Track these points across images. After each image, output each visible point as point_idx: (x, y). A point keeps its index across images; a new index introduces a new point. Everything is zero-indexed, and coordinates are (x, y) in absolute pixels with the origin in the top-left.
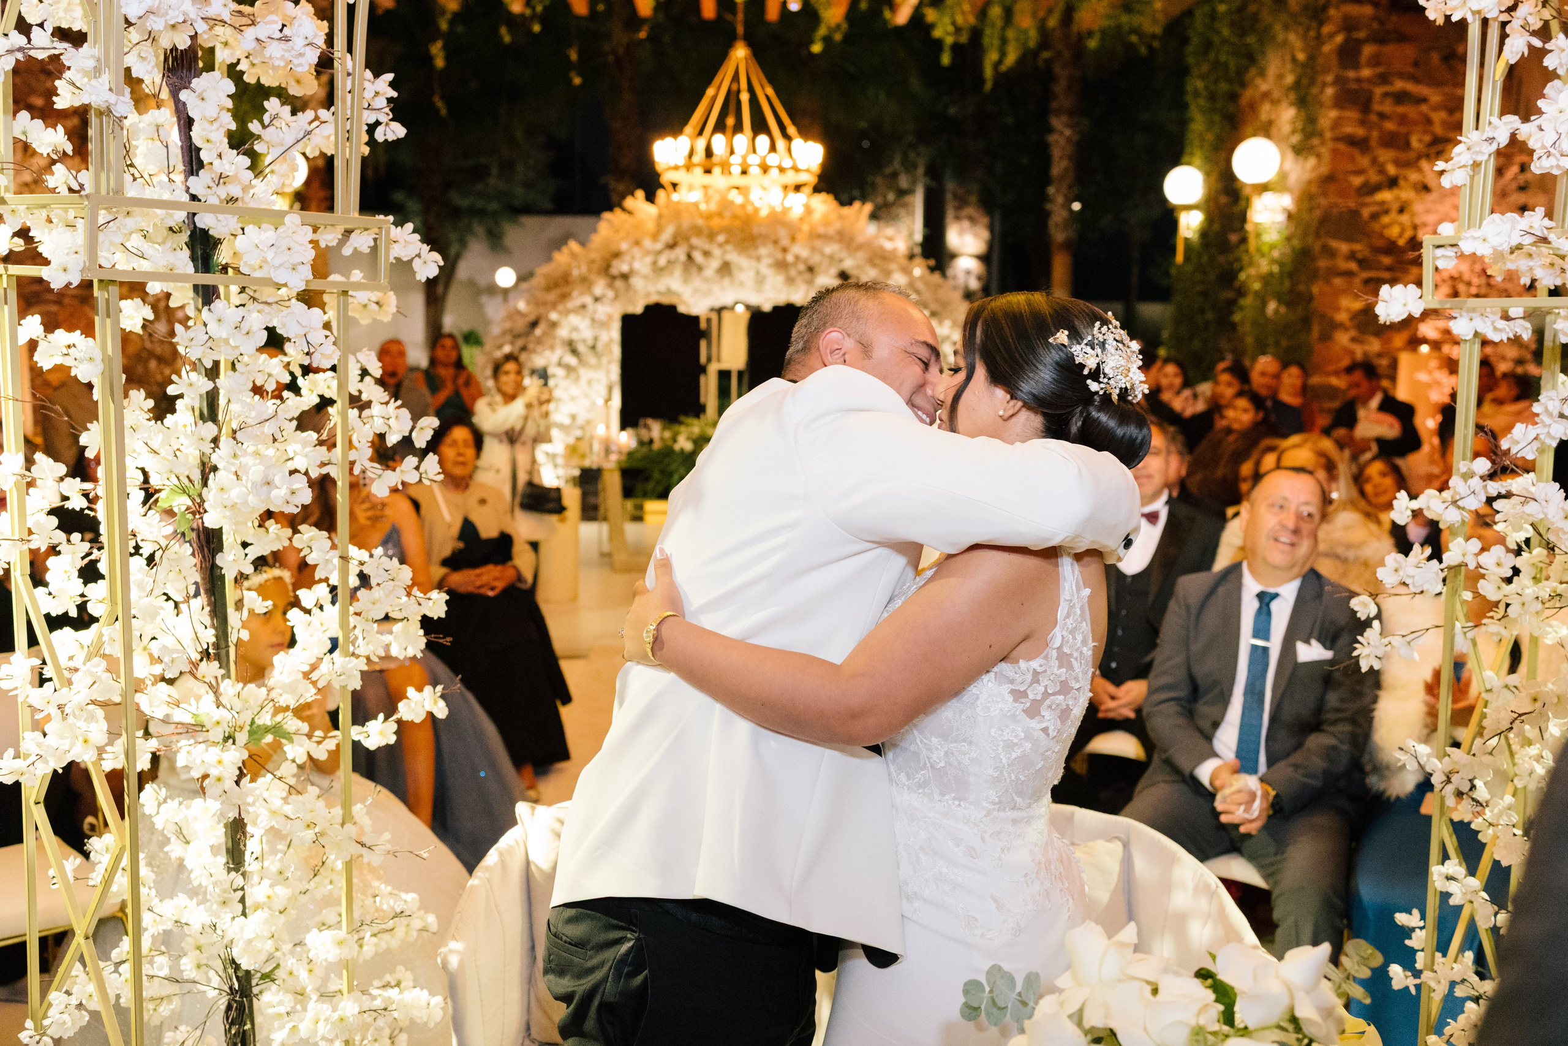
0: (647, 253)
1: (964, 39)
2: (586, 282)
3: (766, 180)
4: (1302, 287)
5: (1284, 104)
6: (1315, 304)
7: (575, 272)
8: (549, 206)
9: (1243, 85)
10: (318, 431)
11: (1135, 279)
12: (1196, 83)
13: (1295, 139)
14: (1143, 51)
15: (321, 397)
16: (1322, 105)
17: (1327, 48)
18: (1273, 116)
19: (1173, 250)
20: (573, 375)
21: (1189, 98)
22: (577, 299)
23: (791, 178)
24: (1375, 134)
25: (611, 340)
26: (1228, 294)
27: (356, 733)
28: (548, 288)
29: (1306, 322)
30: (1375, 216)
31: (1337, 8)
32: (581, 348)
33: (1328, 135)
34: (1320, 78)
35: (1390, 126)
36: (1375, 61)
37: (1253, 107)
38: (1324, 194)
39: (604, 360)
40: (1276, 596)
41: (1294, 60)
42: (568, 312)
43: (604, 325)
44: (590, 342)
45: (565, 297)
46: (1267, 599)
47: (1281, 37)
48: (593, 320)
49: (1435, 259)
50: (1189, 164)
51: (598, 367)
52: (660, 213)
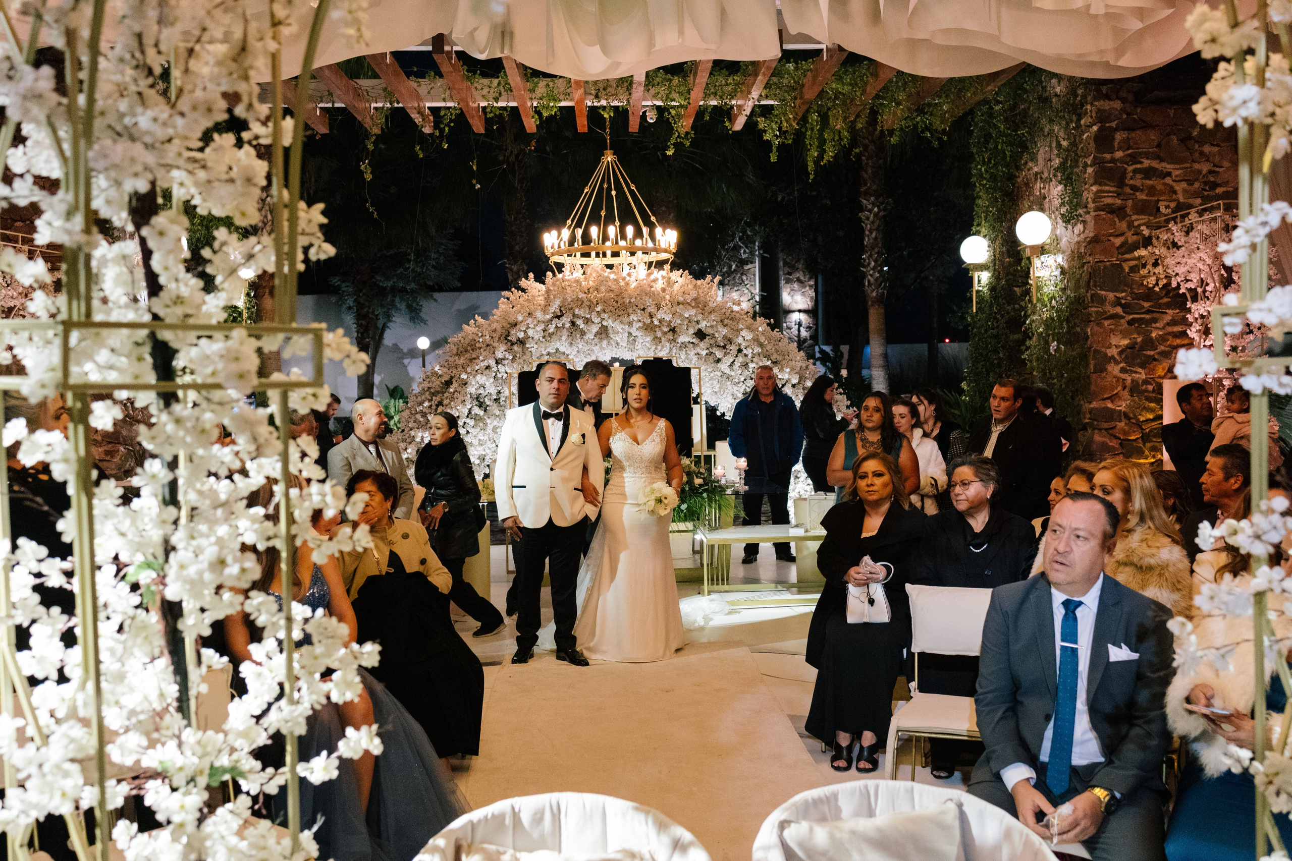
0: (539, 322)
1: (788, 141)
2: (489, 348)
3: (633, 260)
4: (1078, 330)
5: (1054, 181)
6: (1090, 342)
7: (481, 340)
9: (1018, 168)
10: (265, 505)
11: (935, 323)
12: (979, 168)
13: (1064, 209)
14: (936, 144)
15: (268, 478)
16: (1084, 182)
17: (1085, 136)
18: (1045, 192)
19: (968, 301)
20: (480, 424)
21: (974, 180)
22: (482, 362)
23: (654, 257)
24: (1130, 203)
25: (511, 394)
26: (1017, 337)
27: (302, 770)
28: (459, 354)
29: (1084, 357)
30: (1134, 269)
31: (1092, 103)
32: (487, 401)
33: (1091, 205)
34: (1081, 161)
35: (1141, 196)
36: (1126, 145)
37: (1027, 186)
38: (1091, 253)
40: (1080, 603)
41: (1059, 147)
42: (476, 373)
43: (505, 381)
44: (494, 396)
45: (472, 361)
46: (1072, 607)
47: (1046, 129)
48: (496, 378)
49: (1223, 325)
50: (978, 233)
52: (548, 291)
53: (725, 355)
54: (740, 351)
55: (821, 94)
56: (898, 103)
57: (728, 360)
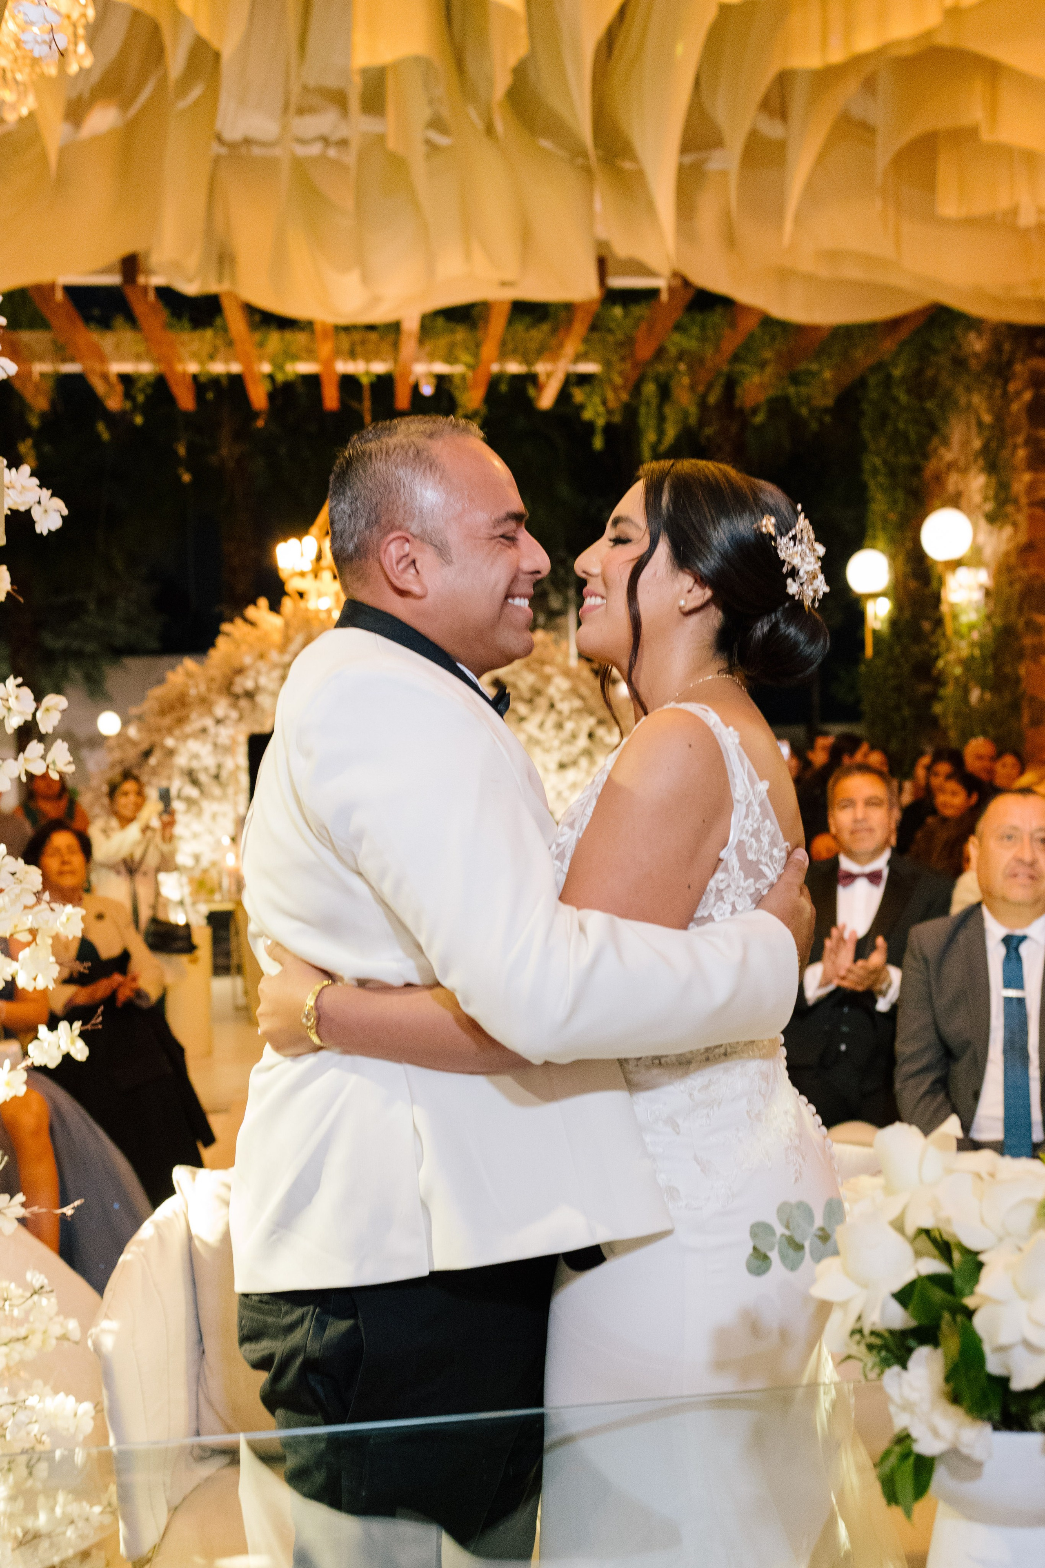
0: (275, 666)
1: (617, 419)
2: (205, 702)
4: (1008, 670)
5: (974, 470)
6: (1024, 685)
7: (193, 692)
8: (154, 644)
9: (926, 456)
11: (816, 698)
12: (872, 461)
13: (989, 507)
14: (815, 425)
16: (1014, 469)
17: (1015, 407)
18: (961, 487)
19: (861, 644)
20: (194, 809)
21: (867, 477)
22: (197, 721)
25: (238, 767)
26: (925, 688)
28: (162, 712)
29: (1015, 707)
31: (1023, 361)
32: (203, 778)
33: (1024, 500)
34: (1010, 442)
37: (939, 479)
38: (1025, 565)
39: (231, 790)
40: (1023, 938)
41: (980, 424)
42: (186, 737)
43: (228, 750)
44: (213, 771)
45: (181, 721)
46: (1014, 944)
47: (963, 401)
48: (215, 745)
50: (873, 547)
51: (223, 798)
52: (287, 625)
53: (533, 710)
54: (552, 706)
55: (660, 353)
56: (763, 365)
57: (536, 719)
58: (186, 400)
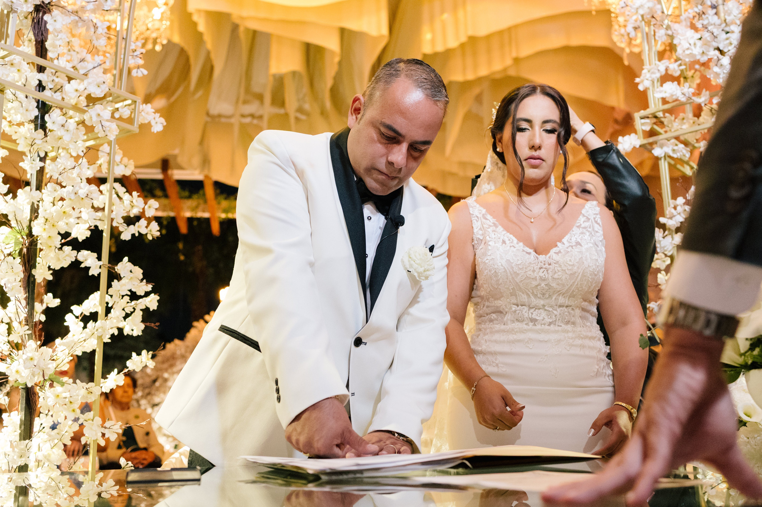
49: (641, 124)
58: (183, 229)
